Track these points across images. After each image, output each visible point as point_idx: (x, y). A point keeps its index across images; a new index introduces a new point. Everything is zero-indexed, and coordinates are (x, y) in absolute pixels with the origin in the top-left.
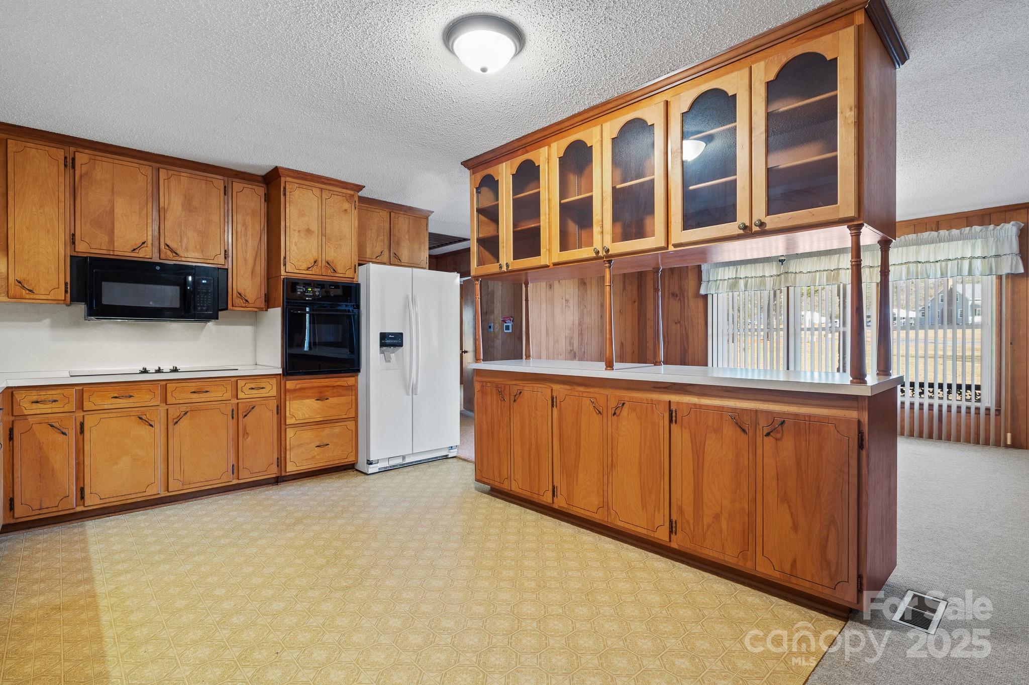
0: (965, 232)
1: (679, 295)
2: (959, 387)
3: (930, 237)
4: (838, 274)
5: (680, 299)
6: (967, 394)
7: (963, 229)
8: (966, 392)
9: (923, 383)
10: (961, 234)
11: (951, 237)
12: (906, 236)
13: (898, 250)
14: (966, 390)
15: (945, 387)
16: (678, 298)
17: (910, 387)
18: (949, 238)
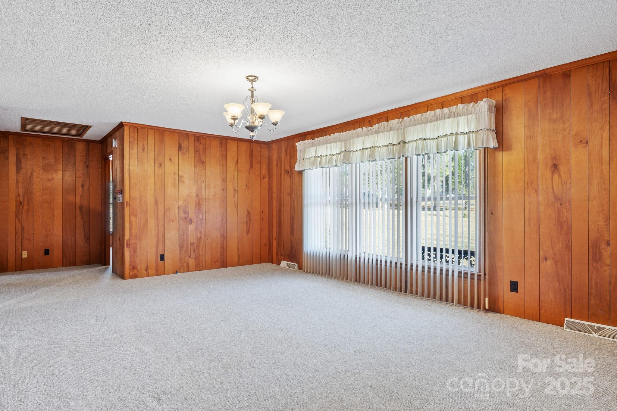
0: (453, 111)
1: (289, 172)
2: (466, 253)
3: (430, 116)
4: (374, 151)
5: (290, 176)
6: (471, 259)
7: (451, 107)
8: (471, 258)
9: (442, 248)
10: (450, 112)
11: (444, 116)
12: (415, 116)
13: (411, 128)
14: (471, 256)
15: (456, 252)
16: (289, 174)
17: (434, 252)
18: (442, 116)
